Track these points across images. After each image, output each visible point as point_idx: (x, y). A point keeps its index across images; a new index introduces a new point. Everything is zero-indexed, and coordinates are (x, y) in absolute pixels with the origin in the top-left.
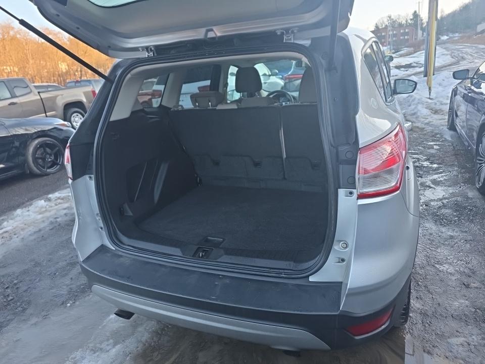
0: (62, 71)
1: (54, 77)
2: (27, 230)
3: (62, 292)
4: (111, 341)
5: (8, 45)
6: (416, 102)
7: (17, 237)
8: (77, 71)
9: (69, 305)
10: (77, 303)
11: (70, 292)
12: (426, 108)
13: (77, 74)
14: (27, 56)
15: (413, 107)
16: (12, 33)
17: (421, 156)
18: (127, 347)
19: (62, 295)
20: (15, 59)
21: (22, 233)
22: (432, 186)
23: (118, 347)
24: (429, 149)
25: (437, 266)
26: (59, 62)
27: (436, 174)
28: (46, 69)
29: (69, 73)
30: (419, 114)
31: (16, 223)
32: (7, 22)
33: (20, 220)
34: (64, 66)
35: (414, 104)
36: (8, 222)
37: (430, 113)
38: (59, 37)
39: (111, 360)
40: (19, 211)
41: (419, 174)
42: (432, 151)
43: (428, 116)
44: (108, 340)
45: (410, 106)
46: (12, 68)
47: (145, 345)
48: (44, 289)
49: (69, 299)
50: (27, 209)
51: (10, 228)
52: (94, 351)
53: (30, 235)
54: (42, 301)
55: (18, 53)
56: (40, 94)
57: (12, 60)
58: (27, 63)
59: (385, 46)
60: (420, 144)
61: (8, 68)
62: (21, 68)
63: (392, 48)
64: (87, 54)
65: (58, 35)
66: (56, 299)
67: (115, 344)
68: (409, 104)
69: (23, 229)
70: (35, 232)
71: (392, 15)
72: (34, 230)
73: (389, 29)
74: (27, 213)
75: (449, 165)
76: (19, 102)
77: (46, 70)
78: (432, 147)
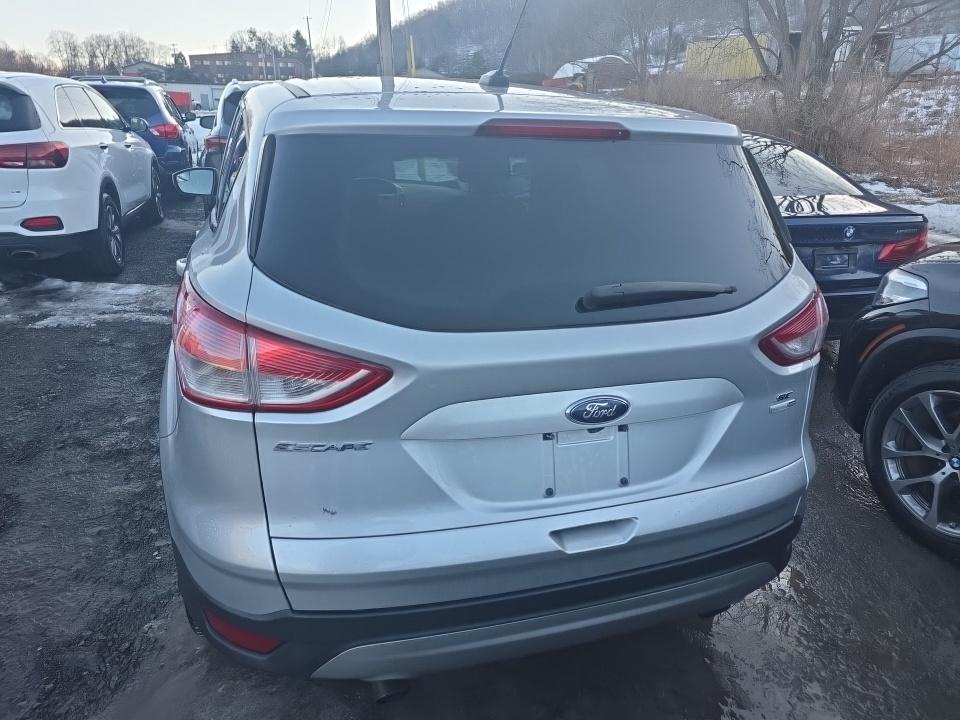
71: (258, 30)
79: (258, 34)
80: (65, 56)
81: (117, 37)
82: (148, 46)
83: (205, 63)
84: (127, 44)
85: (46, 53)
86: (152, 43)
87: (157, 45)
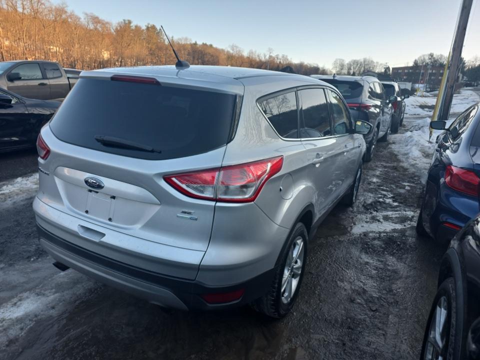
0: (103, 59)
1: (95, 63)
2: (19, 196)
3: (31, 249)
4: (54, 290)
5: (59, 27)
6: (413, 143)
7: (11, 200)
8: (118, 61)
9: (32, 259)
10: (40, 260)
11: (36, 250)
12: (420, 151)
13: (117, 63)
14: (74, 40)
15: (409, 147)
16: (64, 16)
17: (389, 193)
18: (63, 296)
19: (30, 252)
20: (63, 41)
21: (16, 197)
22: (381, 220)
23: (57, 295)
24: (400, 188)
25: (339, 282)
26: (103, 50)
27: (392, 211)
28: (89, 54)
29: (109, 62)
30: (410, 155)
31: (14, 188)
32: (61, 6)
33: (18, 187)
34: (106, 54)
35: (410, 145)
36: (7, 186)
37: (421, 156)
38: (107, 27)
39: (48, 303)
40: (19, 179)
41: (377, 208)
42: (402, 191)
43: (418, 158)
44: (52, 289)
45: (407, 146)
46: (58, 49)
47: (78, 297)
48: (18, 244)
49: (35, 255)
50: (27, 179)
51: (8, 191)
52: (38, 295)
53: (22, 201)
54: (13, 253)
55: (66, 36)
56: (70, 79)
57: (59, 41)
58: (73, 46)
59: (422, 84)
60: (395, 182)
61: (55, 48)
62: (66, 50)
63: (428, 86)
64: (129, 47)
65: (107, 25)
66: (24, 253)
67: (56, 292)
68: (406, 144)
69: (17, 194)
70: (26, 199)
71: (435, 54)
72: (27, 197)
73: (428, 67)
74: (25, 182)
75: (408, 206)
76: (48, 84)
77: (89, 56)
78: (404, 187)
79: (434, 56)
80: (338, 69)
81: (362, 61)
82: (375, 64)
83: (399, 71)
84: (366, 63)
85: (331, 69)
86: (377, 63)
87: (379, 64)
